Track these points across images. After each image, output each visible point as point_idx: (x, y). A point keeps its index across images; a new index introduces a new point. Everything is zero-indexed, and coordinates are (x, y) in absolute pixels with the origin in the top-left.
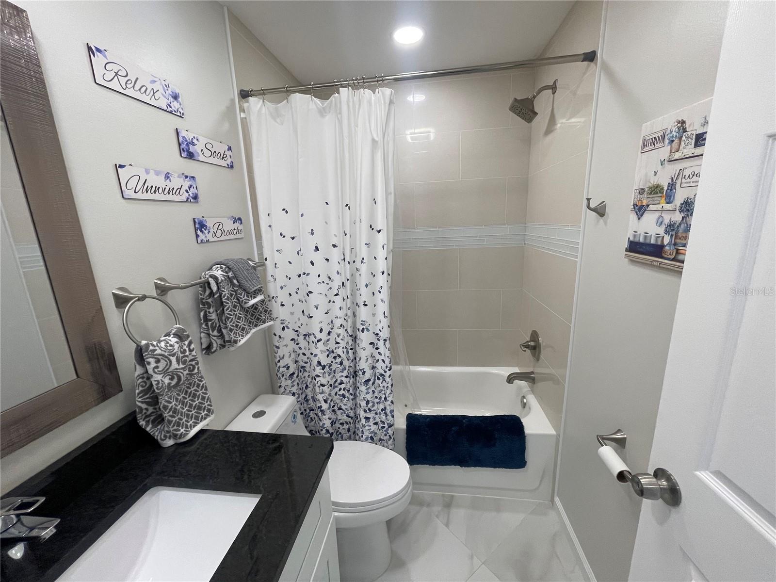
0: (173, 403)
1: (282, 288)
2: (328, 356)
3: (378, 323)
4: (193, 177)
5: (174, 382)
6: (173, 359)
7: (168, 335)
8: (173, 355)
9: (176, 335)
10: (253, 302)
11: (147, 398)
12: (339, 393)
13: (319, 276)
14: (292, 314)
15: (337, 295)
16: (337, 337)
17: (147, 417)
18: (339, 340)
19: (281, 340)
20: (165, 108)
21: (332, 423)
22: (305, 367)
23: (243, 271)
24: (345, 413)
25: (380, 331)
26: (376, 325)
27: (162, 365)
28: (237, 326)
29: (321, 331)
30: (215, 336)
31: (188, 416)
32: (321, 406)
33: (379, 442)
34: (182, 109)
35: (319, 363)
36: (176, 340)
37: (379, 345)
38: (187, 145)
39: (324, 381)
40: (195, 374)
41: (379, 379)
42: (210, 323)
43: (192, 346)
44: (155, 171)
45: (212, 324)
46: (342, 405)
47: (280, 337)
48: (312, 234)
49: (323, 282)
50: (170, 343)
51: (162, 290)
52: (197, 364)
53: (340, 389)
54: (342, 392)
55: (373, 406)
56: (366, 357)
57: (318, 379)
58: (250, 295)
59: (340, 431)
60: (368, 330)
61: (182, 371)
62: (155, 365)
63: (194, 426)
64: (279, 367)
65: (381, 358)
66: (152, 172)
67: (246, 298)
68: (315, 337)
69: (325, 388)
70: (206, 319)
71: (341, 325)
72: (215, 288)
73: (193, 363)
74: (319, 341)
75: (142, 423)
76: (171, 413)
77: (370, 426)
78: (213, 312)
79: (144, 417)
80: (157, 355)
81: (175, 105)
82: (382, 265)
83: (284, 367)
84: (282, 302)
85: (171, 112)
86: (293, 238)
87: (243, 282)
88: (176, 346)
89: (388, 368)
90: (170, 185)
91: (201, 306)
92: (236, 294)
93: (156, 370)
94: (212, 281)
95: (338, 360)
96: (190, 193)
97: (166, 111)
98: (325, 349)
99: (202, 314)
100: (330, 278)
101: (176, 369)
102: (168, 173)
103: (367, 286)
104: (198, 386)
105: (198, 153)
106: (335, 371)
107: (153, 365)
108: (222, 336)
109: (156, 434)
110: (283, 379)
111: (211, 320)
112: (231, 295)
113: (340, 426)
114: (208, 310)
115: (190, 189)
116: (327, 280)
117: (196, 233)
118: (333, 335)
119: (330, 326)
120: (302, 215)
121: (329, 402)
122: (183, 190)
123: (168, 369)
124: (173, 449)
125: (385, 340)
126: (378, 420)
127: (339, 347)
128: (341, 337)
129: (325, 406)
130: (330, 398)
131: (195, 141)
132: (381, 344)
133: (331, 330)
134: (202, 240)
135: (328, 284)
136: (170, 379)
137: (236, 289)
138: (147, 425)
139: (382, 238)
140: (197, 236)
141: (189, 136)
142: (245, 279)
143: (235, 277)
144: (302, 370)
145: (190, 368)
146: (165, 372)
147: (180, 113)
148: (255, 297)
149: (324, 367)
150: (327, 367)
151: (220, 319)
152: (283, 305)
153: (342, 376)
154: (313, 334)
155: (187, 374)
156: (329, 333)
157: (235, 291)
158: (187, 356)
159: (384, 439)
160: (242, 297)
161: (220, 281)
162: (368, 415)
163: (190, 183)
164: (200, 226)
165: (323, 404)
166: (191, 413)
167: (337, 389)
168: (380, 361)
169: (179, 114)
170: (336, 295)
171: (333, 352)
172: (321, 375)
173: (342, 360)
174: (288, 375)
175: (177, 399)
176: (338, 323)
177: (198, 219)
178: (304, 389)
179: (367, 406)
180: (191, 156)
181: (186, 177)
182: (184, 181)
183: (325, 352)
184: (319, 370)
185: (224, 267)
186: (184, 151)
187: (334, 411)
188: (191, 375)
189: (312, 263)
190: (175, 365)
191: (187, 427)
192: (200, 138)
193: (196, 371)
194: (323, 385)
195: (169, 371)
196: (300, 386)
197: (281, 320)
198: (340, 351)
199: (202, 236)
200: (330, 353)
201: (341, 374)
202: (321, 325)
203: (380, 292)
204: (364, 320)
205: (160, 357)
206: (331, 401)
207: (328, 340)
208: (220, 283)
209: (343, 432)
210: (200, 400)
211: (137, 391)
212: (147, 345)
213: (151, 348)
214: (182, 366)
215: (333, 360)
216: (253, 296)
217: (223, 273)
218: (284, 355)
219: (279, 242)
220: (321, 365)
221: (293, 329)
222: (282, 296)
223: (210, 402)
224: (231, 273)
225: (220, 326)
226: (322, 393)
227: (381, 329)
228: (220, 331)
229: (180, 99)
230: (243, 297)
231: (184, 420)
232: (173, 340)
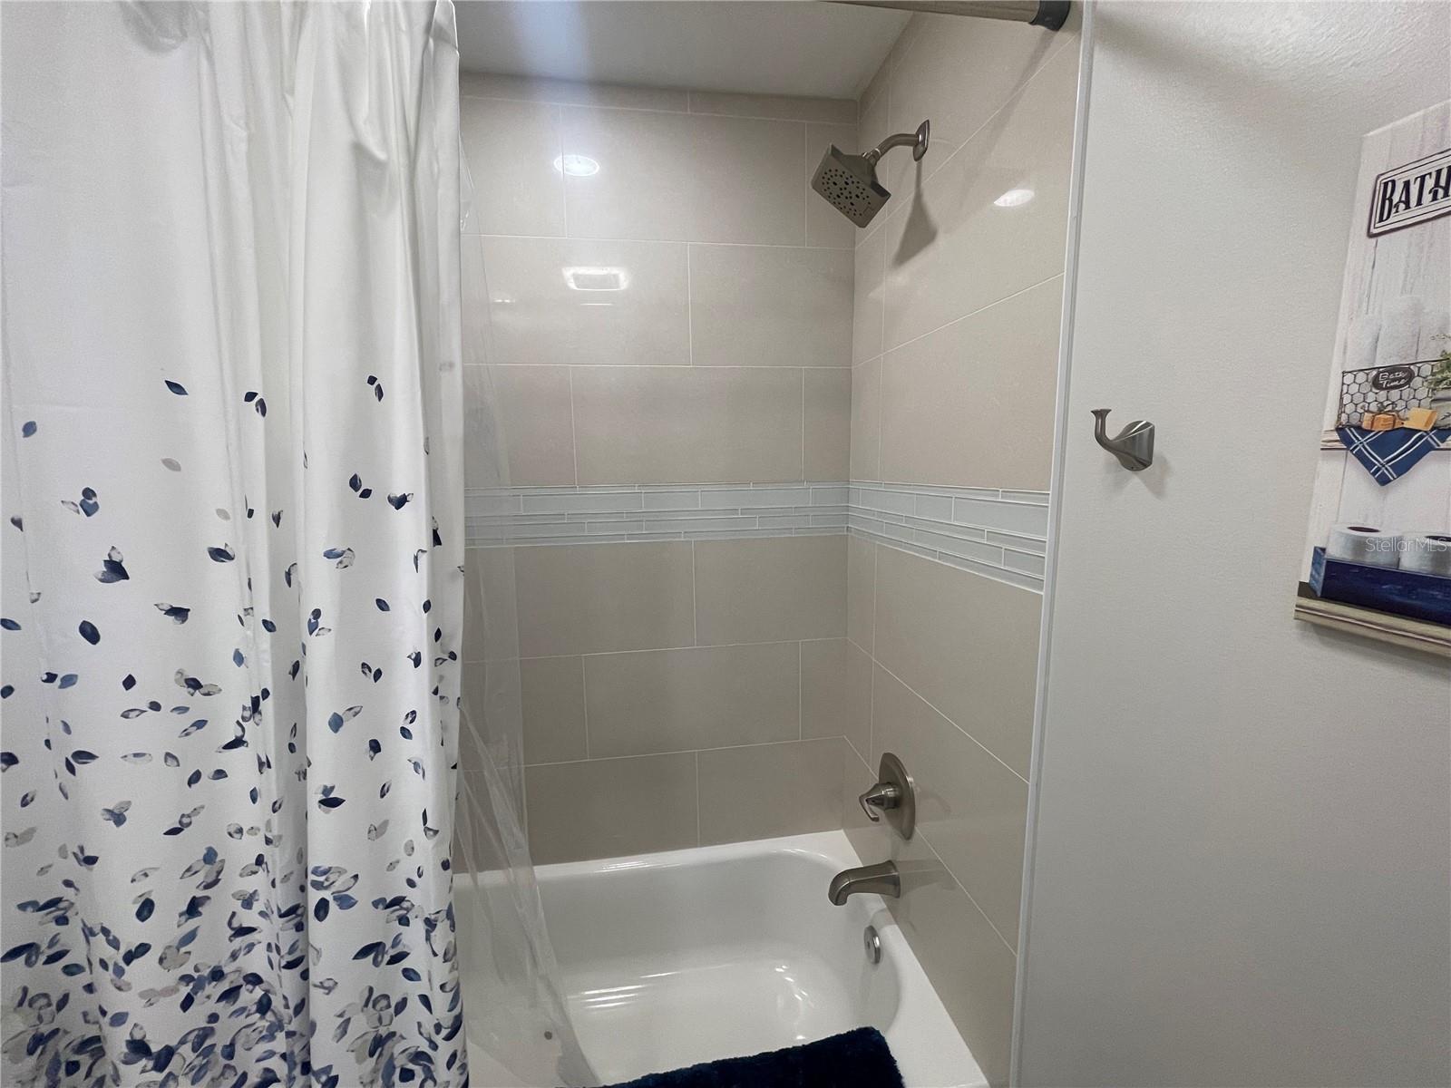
2: (186, 1003)
3: (402, 855)
13: (129, 682)
15: (237, 743)
16: (239, 911)
18: (248, 918)
25: (411, 883)
26: (392, 866)
35: (139, 1048)
37: (405, 940)
48: (90, 509)
49: (155, 706)
56: (341, 1016)
60: (345, 901)
65: (413, 990)
68: (115, 944)
71: (260, 861)
74: (138, 951)
82: (411, 630)
89: (444, 1032)
95: (250, 997)
98: (168, 977)
100: (194, 684)
103: (336, 723)
106: (231, 1046)
116: (176, 696)
118: (219, 910)
119: (199, 878)
120: (29, 429)
125: (430, 924)
127: (251, 947)
128: (260, 905)
132: (413, 936)
133: (201, 893)
135: (182, 710)
139: (410, 528)
149: (165, 1057)
150: (185, 1048)
153: (271, 1054)
154: (105, 931)
156: (194, 908)
168: (415, 1005)
170: (231, 746)
171: (216, 976)
173: (267, 992)
176: (241, 852)
183: (172, 991)
189: (90, 633)
198: (256, 962)
200: (198, 987)
202: (142, 887)
203: (405, 733)
204: (325, 866)
207: (190, 937)
215: (219, 1008)
220: (149, 1053)
227: (415, 878)
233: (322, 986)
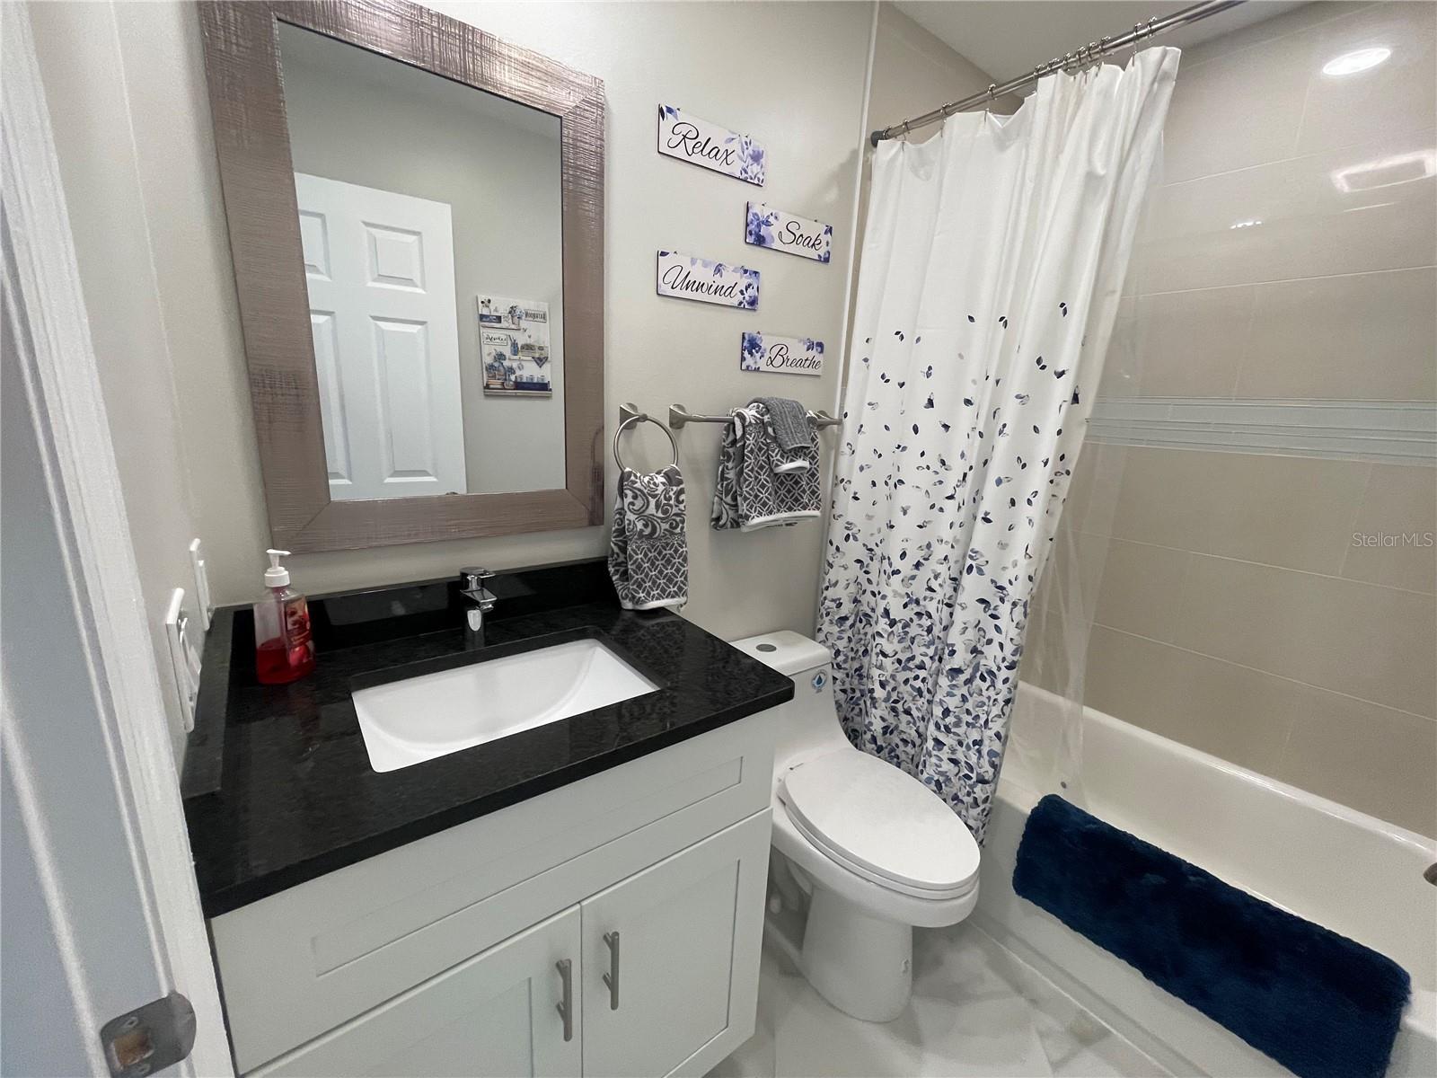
0: (640, 556)
1: (862, 469)
2: (905, 606)
3: (1010, 565)
4: (756, 273)
5: (647, 531)
6: (653, 502)
7: (658, 473)
8: (654, 496)
9: (667, 475)
10: (787, 466)
11: (620, 541)
12: (911, 682)
13: (923, 454)
14: (869, 517)
15: (951, 497)
16: (932, 579)
17: (617, 565)
18: (934, 585)
19: (838, 554)
20: (738, 175)
21: (885, 730)
22: (870, 616)
23: (786, 417)
24: (915, 724)
25: (1011, 583)
26: (1004, 568)
27: (639, 503)
28: (756, 496)
29: (903, 555)
30: (727, 504)
31: (654, 583)
32: (873, 689)
33: (953, 800)
34: (763, 174)
35: (887, 613)
36: (664, 480)
37: (999, 609)
38: (759, 226)
39: (888, 649)
40: (676, 534)
41: (983, 679)
42: (725, 483)
43: (682, 497)
44: (704, 261)
45: (728, 485)
46: (913, 707)
47: (838, 549)
48: (928, 375)
49: (928, 468)
50: (655, 480)
51: (678, 422)
52: (683, 522)
53: (916, 678)
54: (918, 684)
55: (957, 724)
56: (965, 624)
57: (878, 640)
58: (786, 456)
59: (898, 752)
60: (980, 572)
61: (659, 521)
62: (632, 500)
63: (657, 599)
64: (825, 598)
65: (997, 638)
66: (699, 263)
67: (778, 457)
68: (890, 565)
69: (887, 662)
70: (723, 478)
71: (946, 558)
72: (739, 433)
73: (678, 519)
74: (896, 572)
75: (611, 570)
76: (634, 567)
77: (941, 760)
78: (732, 469)
79: (614, 562)
80: (635, 488)
81: (755, 169)
82: (1047, 445)
83: (833, 600)
84: (856, 493)
85: (745, 181)
86: (902, 385)
87: (781, 433)
88: (661, 488)
89: (1006, 664)
90: (719, 281)
91: (722, 458)
92: (768, 450)
93: (631, 507)
94: (738, 422)
95: (926, 622)
96: (746, 296)
97: (739, 179)
98: (903, 591)
99: (720, 469)
100: (943, 463)
101: (653, 515)
102: (720, 265)
103: (999, 482)
104: (677, 551)
105: (772, 237)
106: (914, 638)
107: (629, 499)
108: (735, 506)
109: (620, 588)
110: (827, 619)
111: (728, 479)
112: (760, 449)
113: (900, 744)
114: (726, 464)
115: (746, 290)
116: (936, 466)
117: (742, 354)
118: (925, 573)
119: (923, 553)
120: (918, 340)
121: (889, 688)
122: (736, 290)
123: (644, 511)
124: (629, 615)
125: (1014, 604)
126: (960, 756)
127: (932, 599)
128: (940, 580)
129: (879, 693)
130: (892, 684)
131: (772, 219)
132: (1004, 610)
133: (922, 561)
134: (748, 367)
135: (936, 473)
136: (644, 525)
137: (768, 441)
138: (615, 574)
139: (1063, 389)
140: (743, 359)
141: (763, 213)
142: (785, 429)
143: (771, 424)
144: (864, 619)
145: (671, 524)
146: (640, 513)
147: (759, 179)
148: (792, 461)
149: (893, 623)
150: (900, 625)
151: (738, 482)
152: (856, 498)
153: (926, 655)
154: (889, 559)
155: (665, 530)
156: (918, 565)
157: (767, 445)
158: (671, 506)
159: (965, 801)
160: (774, 455)
161: (747, 424)
162: (942, 737)
163: (750, 281)
164: (751, 345)
165: (877, 686)
166: (659, 581)
167: (911, 675)
168: (995, 645)
169: (756, 182)
170: (949, 498)
171: (917, 602)
172: (886, 636)
174: (836, 617)
175: (646, 555)
176: (940, 551)
177: (749, 335)
178: (860, 653)
179: (943, 719)
180: (760, 241)
181: (746, 271)
182: (741, 277)
183: (902, 597)
184: (883, 625)
185: (761, 405)
186: (751, 234)
187: (894, 709)
188: (672, 534)
189: (916, 430)
190: (652, 509)
191: (648, 594)
192: (781, 215)
193: (678, 530)
194: (885, 655)
195: (645, 514)
196: (852, 645)
197: (848, 523)
198: (931, 607)
199: (749, 360)
200: (911, 601)
201: (924, 649)
202: (905, 545)
203: (1029, 502)
204: (977, 549)
205: (639, 493)
206: (894, 689)
207: (913, 577)
208: (747, 426)
209: (903, 757)
210: (673, 571)
211: (613, 529)
212: (630, 473)
213: (633, 478)
214: (660, 515)
215: (915, 617)
216: (790, 457)
217: (756, 415)
218: (837, 582)
219: (876, 389)
220: (889, 617)
221: (864, 545)
222: (859, 483)
223: (685, 578)
224: (768, 416)
225: (736, 492)
226: (880, 667)
227: (1013, 580)
228: (735, 499)
229: (763, 161)
230: (776, 456)
231: (647, 584)
232: (660, 479)
233: (960, 605)
